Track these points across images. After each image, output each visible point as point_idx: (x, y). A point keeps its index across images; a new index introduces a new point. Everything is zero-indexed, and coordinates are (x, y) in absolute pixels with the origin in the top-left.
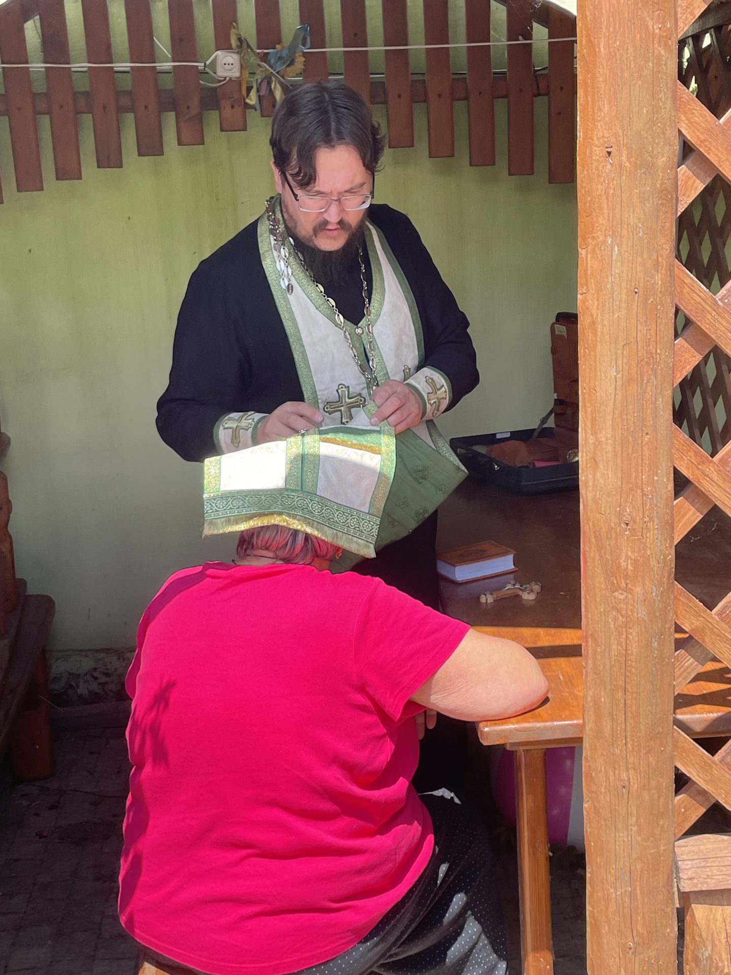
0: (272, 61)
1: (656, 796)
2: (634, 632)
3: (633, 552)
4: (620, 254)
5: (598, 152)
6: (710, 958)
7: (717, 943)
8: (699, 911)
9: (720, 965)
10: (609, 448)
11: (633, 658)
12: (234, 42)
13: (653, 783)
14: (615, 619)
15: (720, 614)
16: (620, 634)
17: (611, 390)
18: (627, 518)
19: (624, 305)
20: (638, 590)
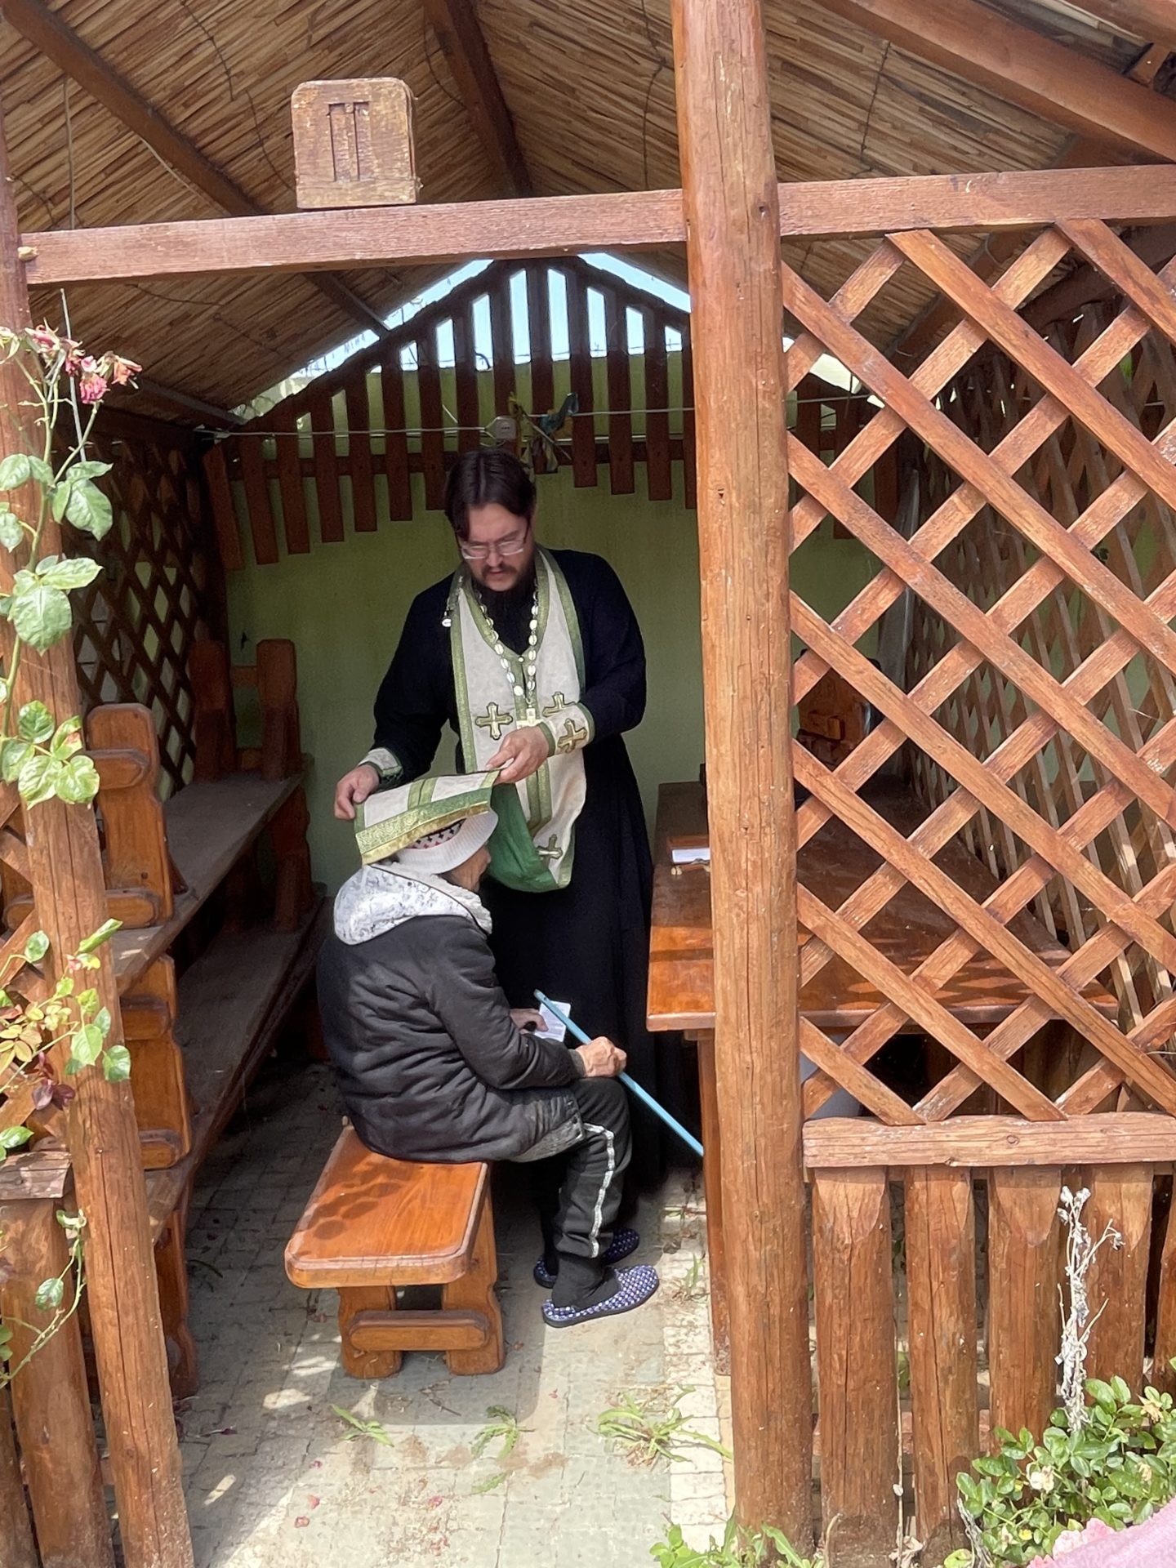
0: (544, 425)
1: (778, 1079)
2: (754, 928)
3: (752, 854)
4: (733, 585)
5: (712, 494)
6: (832, 1229)
7: (839, 1216)
8: (824, 1187)
9: (841, 1236)
10: (729, 759)
11: (754, 951)
12: (511, 409)
13: (776, 1066)
14: (738, 915)
15: (842, 914)
16: (742, 929)
17: (729, 707)
18: (746, 823)
19: (737, 630)
20: (758, 889)
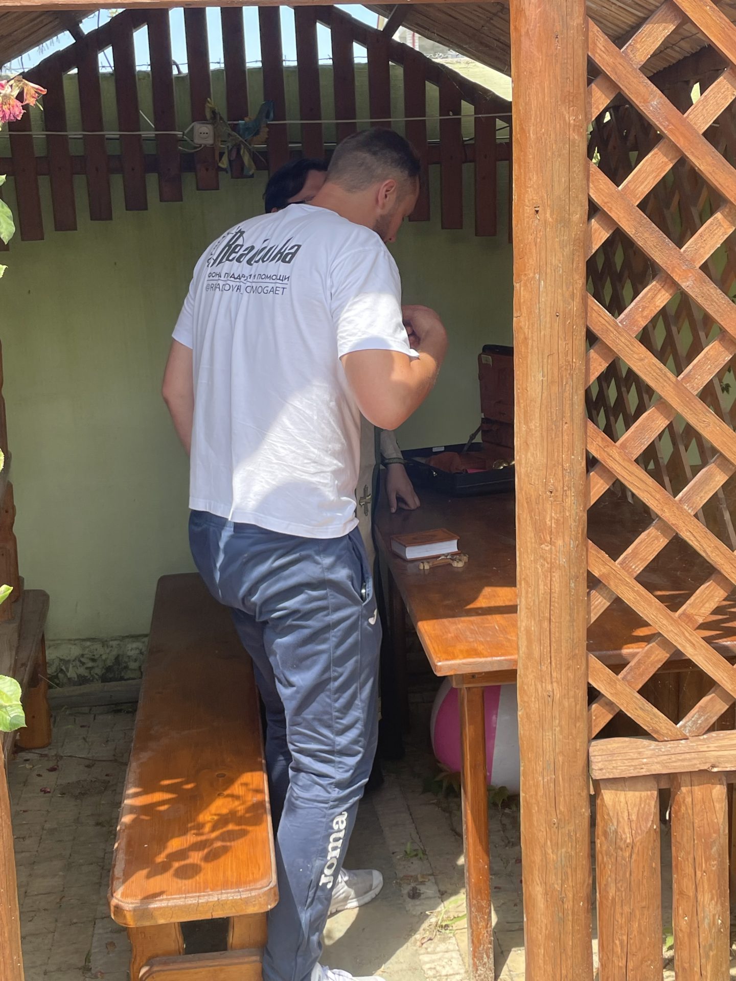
0: (241, 132)
1: (574, 703)
2: (556, 575)
3: (556, 513)
4: (545, 287)
5: (529, 210)
6: (616, 832)
7: (621, 819)
8: (608, 796)
9: (624, 836)
10: (537, 434)
11: (556, 595)
12: (208, 115)
13: (571, 693)
14: (542, 565)
15: (620, 564)
16: (546, 577)
17: (539, 390)
18: (550, 487)
19: (548, 325)
20: (560, 542)
